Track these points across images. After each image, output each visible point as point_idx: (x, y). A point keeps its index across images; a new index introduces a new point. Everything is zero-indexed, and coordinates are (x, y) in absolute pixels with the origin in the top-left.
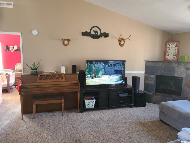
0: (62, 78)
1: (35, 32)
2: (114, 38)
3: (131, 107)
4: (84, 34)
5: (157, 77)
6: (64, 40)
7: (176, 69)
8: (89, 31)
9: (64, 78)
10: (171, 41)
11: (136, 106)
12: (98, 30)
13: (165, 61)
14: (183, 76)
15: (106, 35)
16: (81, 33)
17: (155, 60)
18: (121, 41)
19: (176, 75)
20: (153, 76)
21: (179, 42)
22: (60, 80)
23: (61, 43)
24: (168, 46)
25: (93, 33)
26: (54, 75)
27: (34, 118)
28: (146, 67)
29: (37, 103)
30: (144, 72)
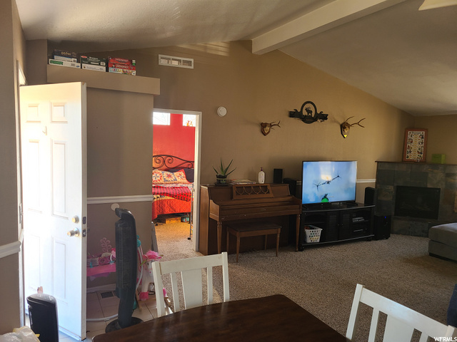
0: (268, 192)
1: (223, 111)
2: (335, 121)
3: (368, 240)
4: (293, 114)
5: (399, 189)
6: (263, 126)
7: (430, 175)
8: (299, 111)
9: (270, 192)
10: (413, 129)
11: (376, 238)
12: (312, 109)
13: (404, 161)
14: (442, 186)
15: (324, 117)
16: (288, 114)
17: (389, 161)
18: (345, 128)
19: (429, 186)
20: (391, 188)
21: (426, 130)
22: (266, 195)
23: (258, 129)
24: (409, 137)
25: (305, 113)
26: (248, 187)
27: (237, 262)
28: (378, 171)
29: (244, 234)
30: (374, 181)
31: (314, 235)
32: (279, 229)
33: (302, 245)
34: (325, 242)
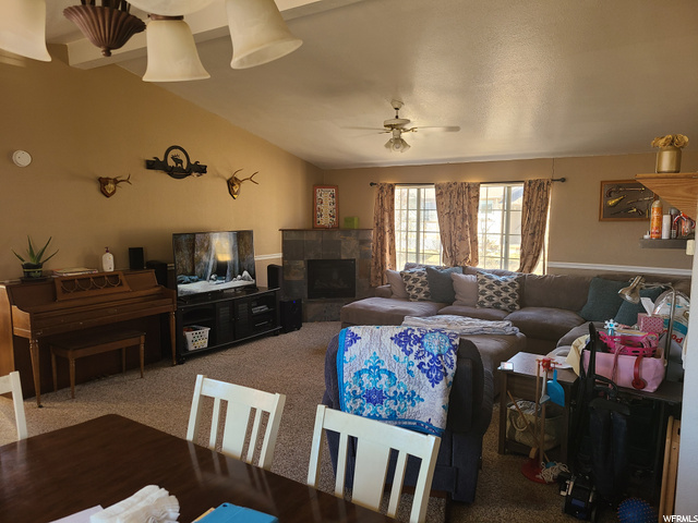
0: (121, 284)
2: (219, 176)
3: (275, 334)
4: (152, 165)
5: (310, 263)
6: (103, 182)
7: (343, 244)
8: (162, 159)
9: (125, 283)
10: (323, 186)
11: (285, 331)
12: (182, 157)
13: (315, 227)
14: (356, 256)
15: (202, 170)
16: (144, 163)
17: (297, 228)
18: (233, 185)
19: (343, 258)
20: (301, 263)
21: (336, 187)
22: (116, 289)
23: (94, 188)
24: (318, 195)
25: (171, 163)
27: (73, 397)
28: (284, 242)
29: (81, 353)
30: (280, 255)
31: (198, 338)
32: (143, 338)
33: (183, 355)
34: (215, 346)
